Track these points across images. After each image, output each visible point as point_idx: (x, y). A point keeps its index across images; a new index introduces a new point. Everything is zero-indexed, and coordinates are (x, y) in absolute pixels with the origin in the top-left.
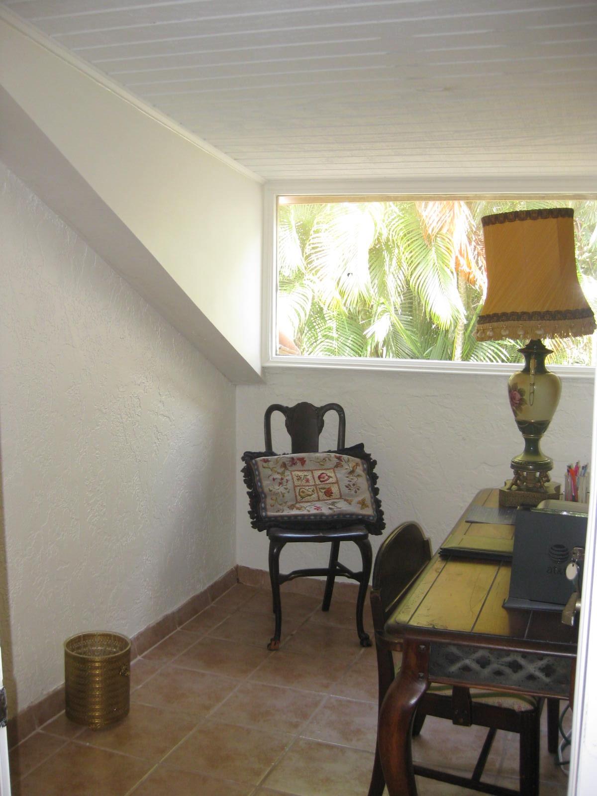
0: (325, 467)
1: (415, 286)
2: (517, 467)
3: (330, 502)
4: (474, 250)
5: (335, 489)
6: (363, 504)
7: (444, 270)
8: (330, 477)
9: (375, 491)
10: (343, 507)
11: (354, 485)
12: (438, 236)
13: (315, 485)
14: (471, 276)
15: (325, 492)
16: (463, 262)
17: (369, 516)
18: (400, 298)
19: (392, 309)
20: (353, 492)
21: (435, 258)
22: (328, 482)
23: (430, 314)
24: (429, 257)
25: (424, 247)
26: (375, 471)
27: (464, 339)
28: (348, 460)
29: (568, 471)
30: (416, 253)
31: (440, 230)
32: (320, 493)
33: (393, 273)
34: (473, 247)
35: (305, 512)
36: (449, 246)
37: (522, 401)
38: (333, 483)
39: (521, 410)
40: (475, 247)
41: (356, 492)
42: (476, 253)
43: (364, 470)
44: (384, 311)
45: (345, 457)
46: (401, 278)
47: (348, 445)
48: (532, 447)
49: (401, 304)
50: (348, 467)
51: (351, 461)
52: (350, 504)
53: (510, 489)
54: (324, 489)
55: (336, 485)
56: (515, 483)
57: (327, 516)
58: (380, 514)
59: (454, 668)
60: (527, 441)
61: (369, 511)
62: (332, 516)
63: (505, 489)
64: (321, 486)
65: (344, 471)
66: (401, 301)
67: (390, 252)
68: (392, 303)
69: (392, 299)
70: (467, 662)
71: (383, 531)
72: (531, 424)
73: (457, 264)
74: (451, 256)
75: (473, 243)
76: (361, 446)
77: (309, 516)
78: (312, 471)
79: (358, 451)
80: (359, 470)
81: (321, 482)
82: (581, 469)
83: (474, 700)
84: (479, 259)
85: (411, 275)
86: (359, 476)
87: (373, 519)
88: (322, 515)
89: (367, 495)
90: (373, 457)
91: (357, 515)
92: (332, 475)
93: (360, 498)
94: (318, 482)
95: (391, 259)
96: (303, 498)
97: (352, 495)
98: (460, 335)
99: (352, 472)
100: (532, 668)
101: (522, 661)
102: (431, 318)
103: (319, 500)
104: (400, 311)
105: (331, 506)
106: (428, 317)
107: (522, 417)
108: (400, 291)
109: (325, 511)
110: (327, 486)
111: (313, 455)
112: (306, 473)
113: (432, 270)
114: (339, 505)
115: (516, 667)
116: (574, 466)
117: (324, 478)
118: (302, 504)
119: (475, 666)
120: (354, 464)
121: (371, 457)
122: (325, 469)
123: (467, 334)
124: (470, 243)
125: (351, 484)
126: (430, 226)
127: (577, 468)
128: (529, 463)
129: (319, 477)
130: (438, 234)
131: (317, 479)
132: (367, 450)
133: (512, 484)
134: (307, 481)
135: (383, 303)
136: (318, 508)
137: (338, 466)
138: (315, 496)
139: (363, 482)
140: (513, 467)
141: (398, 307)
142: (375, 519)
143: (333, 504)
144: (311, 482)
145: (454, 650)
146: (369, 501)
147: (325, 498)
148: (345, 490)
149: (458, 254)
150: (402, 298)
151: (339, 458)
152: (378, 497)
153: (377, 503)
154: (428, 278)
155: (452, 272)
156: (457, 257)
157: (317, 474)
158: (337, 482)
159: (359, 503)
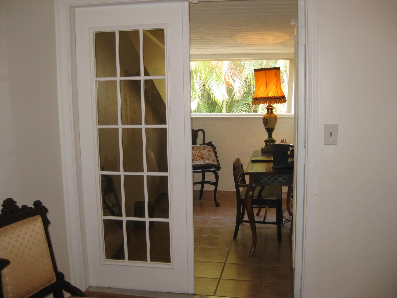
0: (200, 149)
1: (208, 87)
2: (266, 142)
3: (203, 160)
4: (231, 72)
5: (204, 156)
6: (213, 161)
7: (219, 80)
8: (202, 152)
9: (217, 157)
10: (207, 162)
11: (210, 155)
12: (216, 67)
13: (198, 155)
14: (229, 84)
15: (201, 157)
16: (227, 77)
17: (216, 164)
18: (201, 92)
19: (198, 97)
20: (210, 157)
21: (216, 76)
22: (202, 154)
23: (214, 99)
24: (213, 76)
25: (211, 72)
26: (216, 150)
27: (226, 108)
28: (207, 147)
29: (281, 141)
30: (208, 75)
31: (217, 65)
32: (200, 158)
33: (197, 82)
34: (230, 71)
35: (196, 164)
36: (221, 71)
37: (267, 122)
38: (204, 154)
39: (267, 125)
40: (231, 71)
41: (211, 157)
42: (231, 74)
43: (213, 150)
44: (195, 98)
45: (206, 146)
46: (201, 84)
47: (206, 142)
48: (270, 135)
49: (201, 95)
50: (208, 149)
51: (208, 148)
52: (210, 161)
53: (264, 148)
54: (201, 156)
55: (204, 155)
56: (265, 146)
57: (203, 165)
58: (219, 164)
59: (262, 181)
60: (268, 134)
61: (215, 163)
62: (204, 165)
63: (263, 148)
64: (200, 156)
65: (206, 151)
66: (201, 93)
67: (196, 74)
68: (198, 94)
69: (198, 93)
70: (265, 179)
71: (220, 169)
72: (270, 129)
73: (225, 79)
74: (222, 75)
75: (230, 70)
76: (211, 143)
77: (197, 165)
78: (196, 151)
79: (210, 144)
80: (211, 150)
81: (200, 154)
82: (284, 141)
83: (263, 199)
84: (233, 76)
85: (207, 83)
86: (211, 152)
87: (217, 165)
88: (201, 164)
89: (214, 158)
90: (215, 146)
91: (212, 164)
92: (203, 152)
93: (212, 159)
94: (198, 154)
95: (196, 77)
96: (194, 160)
97: (209, 158)
98: (225, 107)
99: (209, 151)
100: (280, 179)
101: (278, 178)
102: (214, 100)
103: (199, 160)
104: (201, 97)
105: (204, 162)
106: (213, 100)
107: (267, 127)
108: (201, 89)
109: (202, 163)
110: (202, 155)
111: (195, 145)
112: (194, 152)
113: (214, 81)
114: (206, 161)
115: (277, 179)
116: (282, 140)
117: (200, 153)
118: (194, 162)
119: (267, 180)
120: (209, 148)
121: (214, 146)
122: (200, 150)
123: (228, 106)
124: (229, 70)
125: (209, 154)
126: (213, 63)
127: (283, 140)
128: (269, 140)
129: (199, 153)
130: (216, 66)
131: (198, 153)
132: (212, 143)
133: (265, 147)
134: (195, 154)
135: (195, 95)
136: (200, 162)
137: (204, 149)
138: (198, 159)
139: (213, 154)
140: (265, 141)
141: (200, 95)
142: (218, 165)
143: (204, 161)
144: (196, 155)
145: (262, 177)
146: (215, 160)
147: (201, 159)
148: (207, 156)
149: (225, 74)
150: (202, 92)
151: (204, 146)
152: (218, 159)
153: (218, 161)
154: (213, 84)
155: (223, 82)
156: (224, 76)
157: (198, 152)
158: (205, 154)
159: (212, 160)
